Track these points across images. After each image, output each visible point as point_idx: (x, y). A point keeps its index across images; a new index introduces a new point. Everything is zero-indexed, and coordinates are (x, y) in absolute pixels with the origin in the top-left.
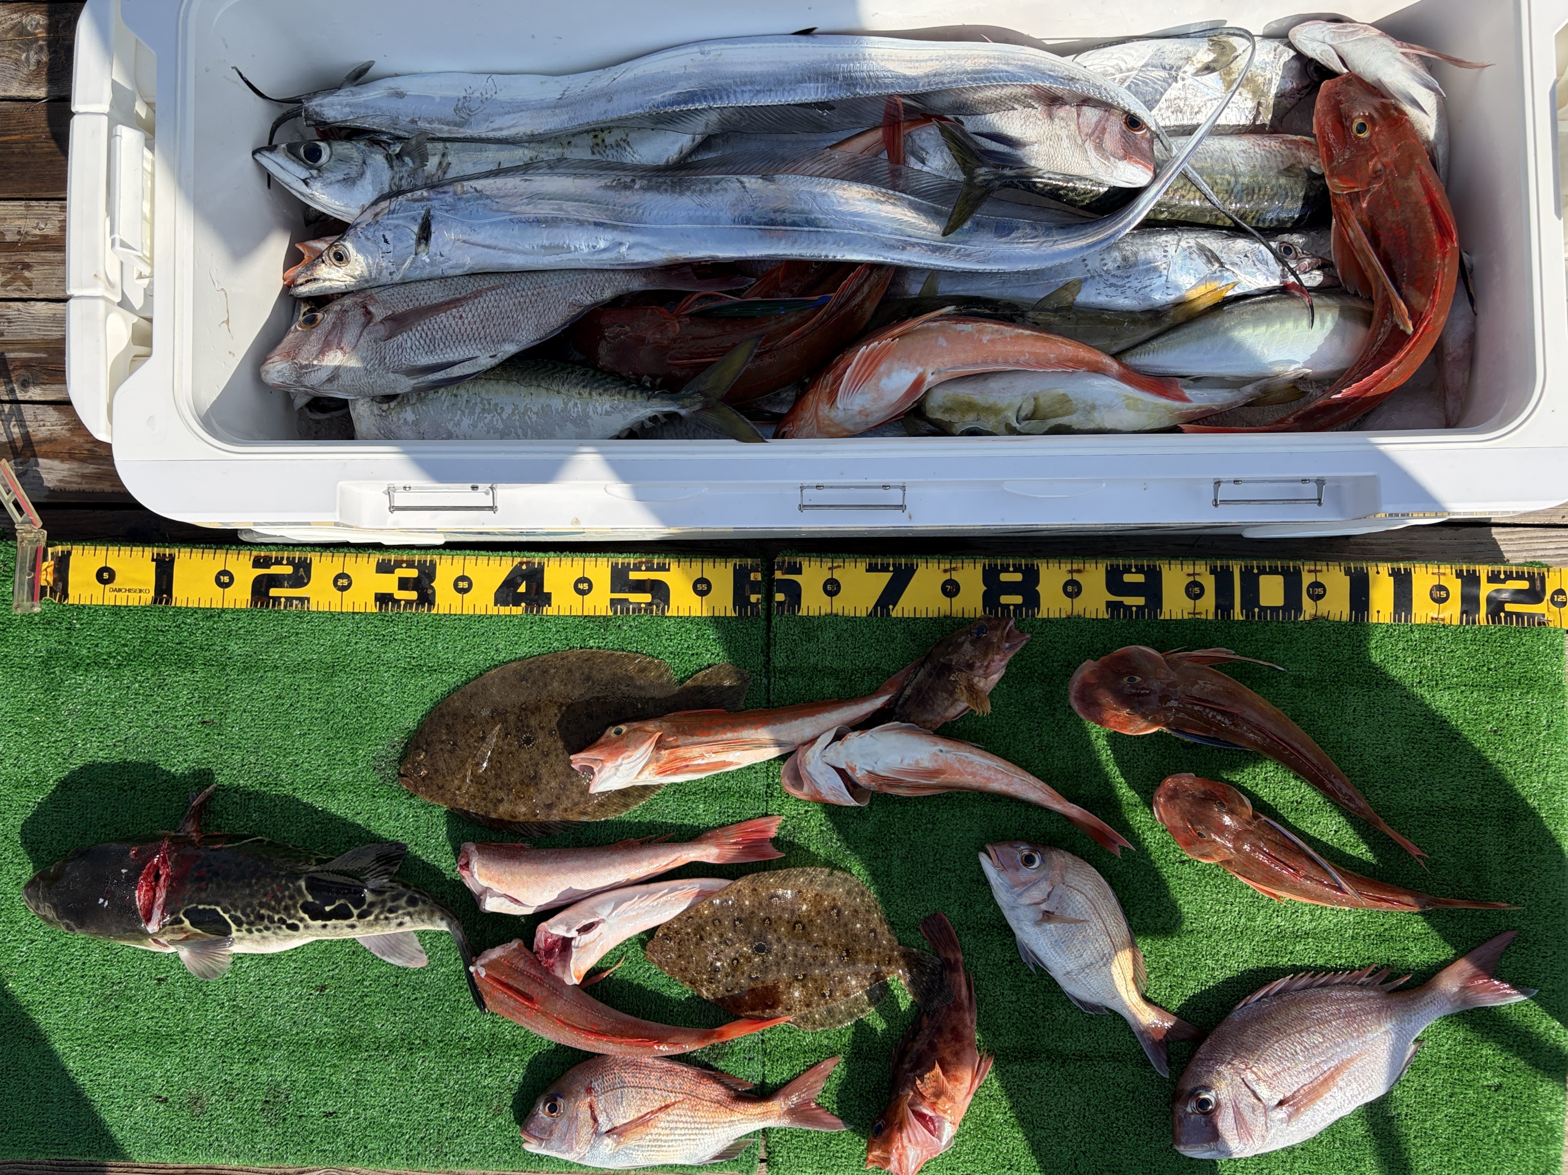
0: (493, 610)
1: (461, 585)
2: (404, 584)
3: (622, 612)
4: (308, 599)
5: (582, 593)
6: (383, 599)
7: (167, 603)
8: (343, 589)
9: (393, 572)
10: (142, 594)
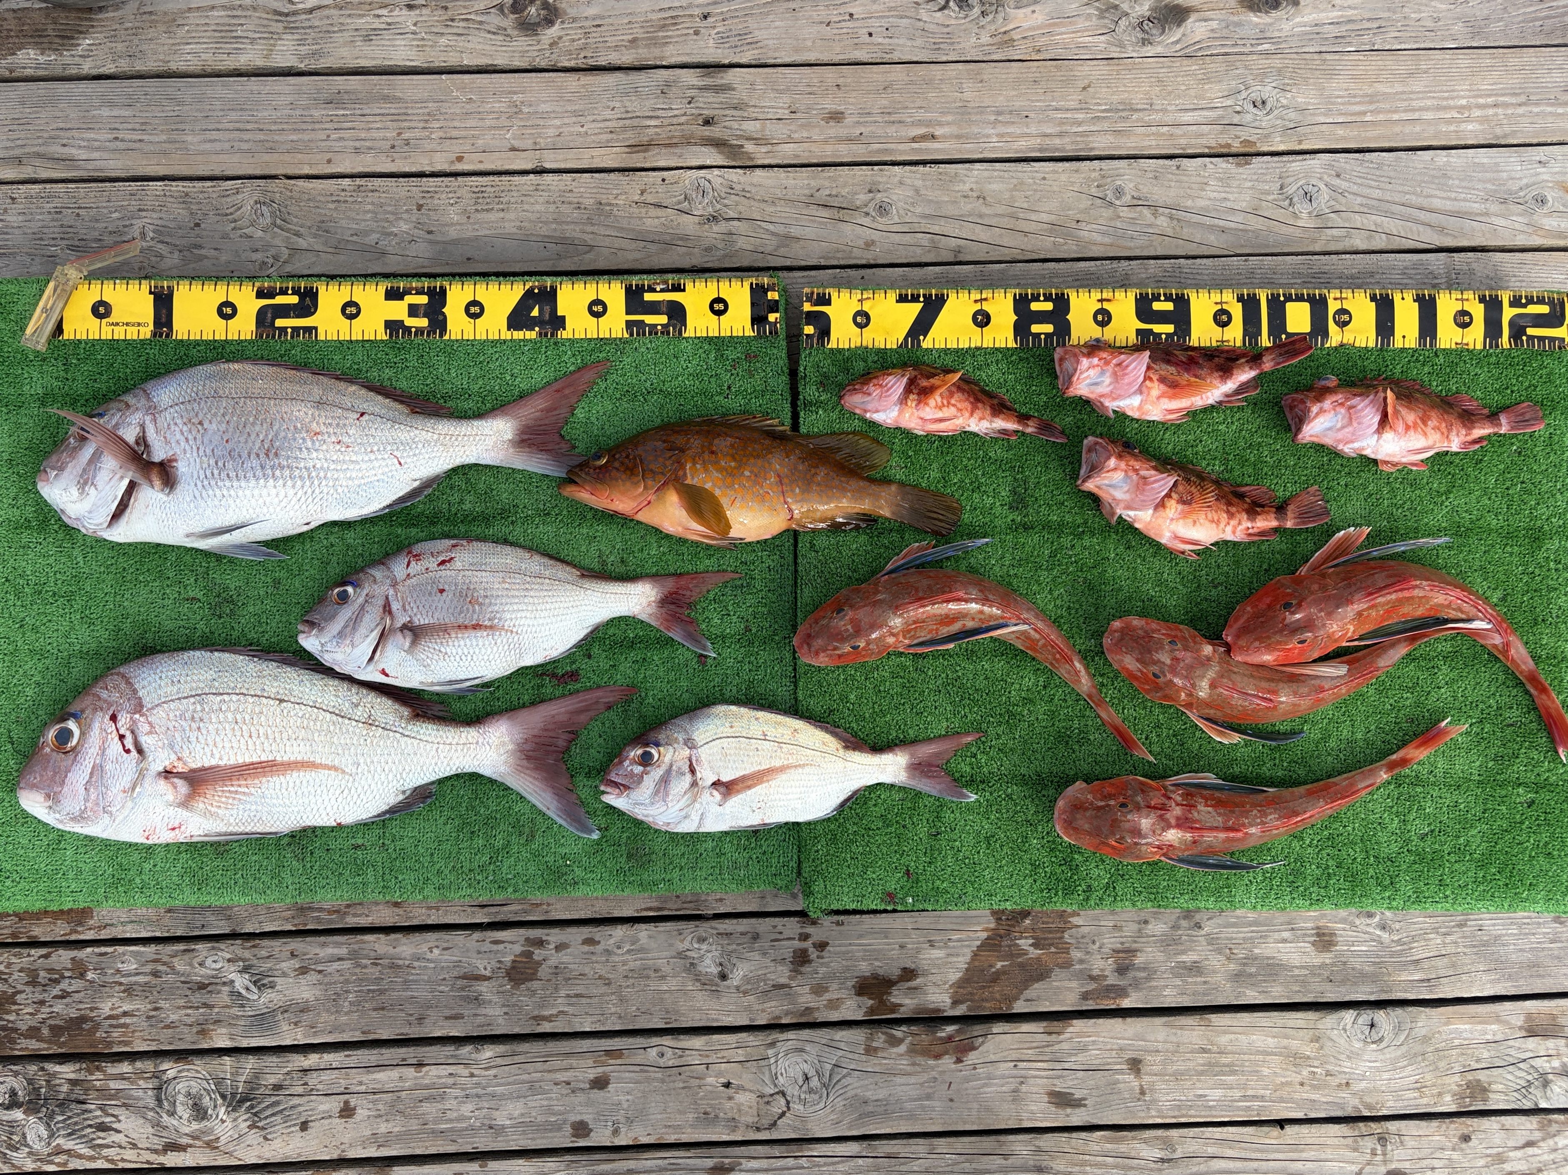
0: (507, 334)
1: (473, 310)
2: (413, 311)
3: (638, 335)
4: (316, 328)
5: (597, 315)
6: (392, 326)
7: (167, 336)
8: (352, 317)
9: (402, 298)
10: (141, 328)
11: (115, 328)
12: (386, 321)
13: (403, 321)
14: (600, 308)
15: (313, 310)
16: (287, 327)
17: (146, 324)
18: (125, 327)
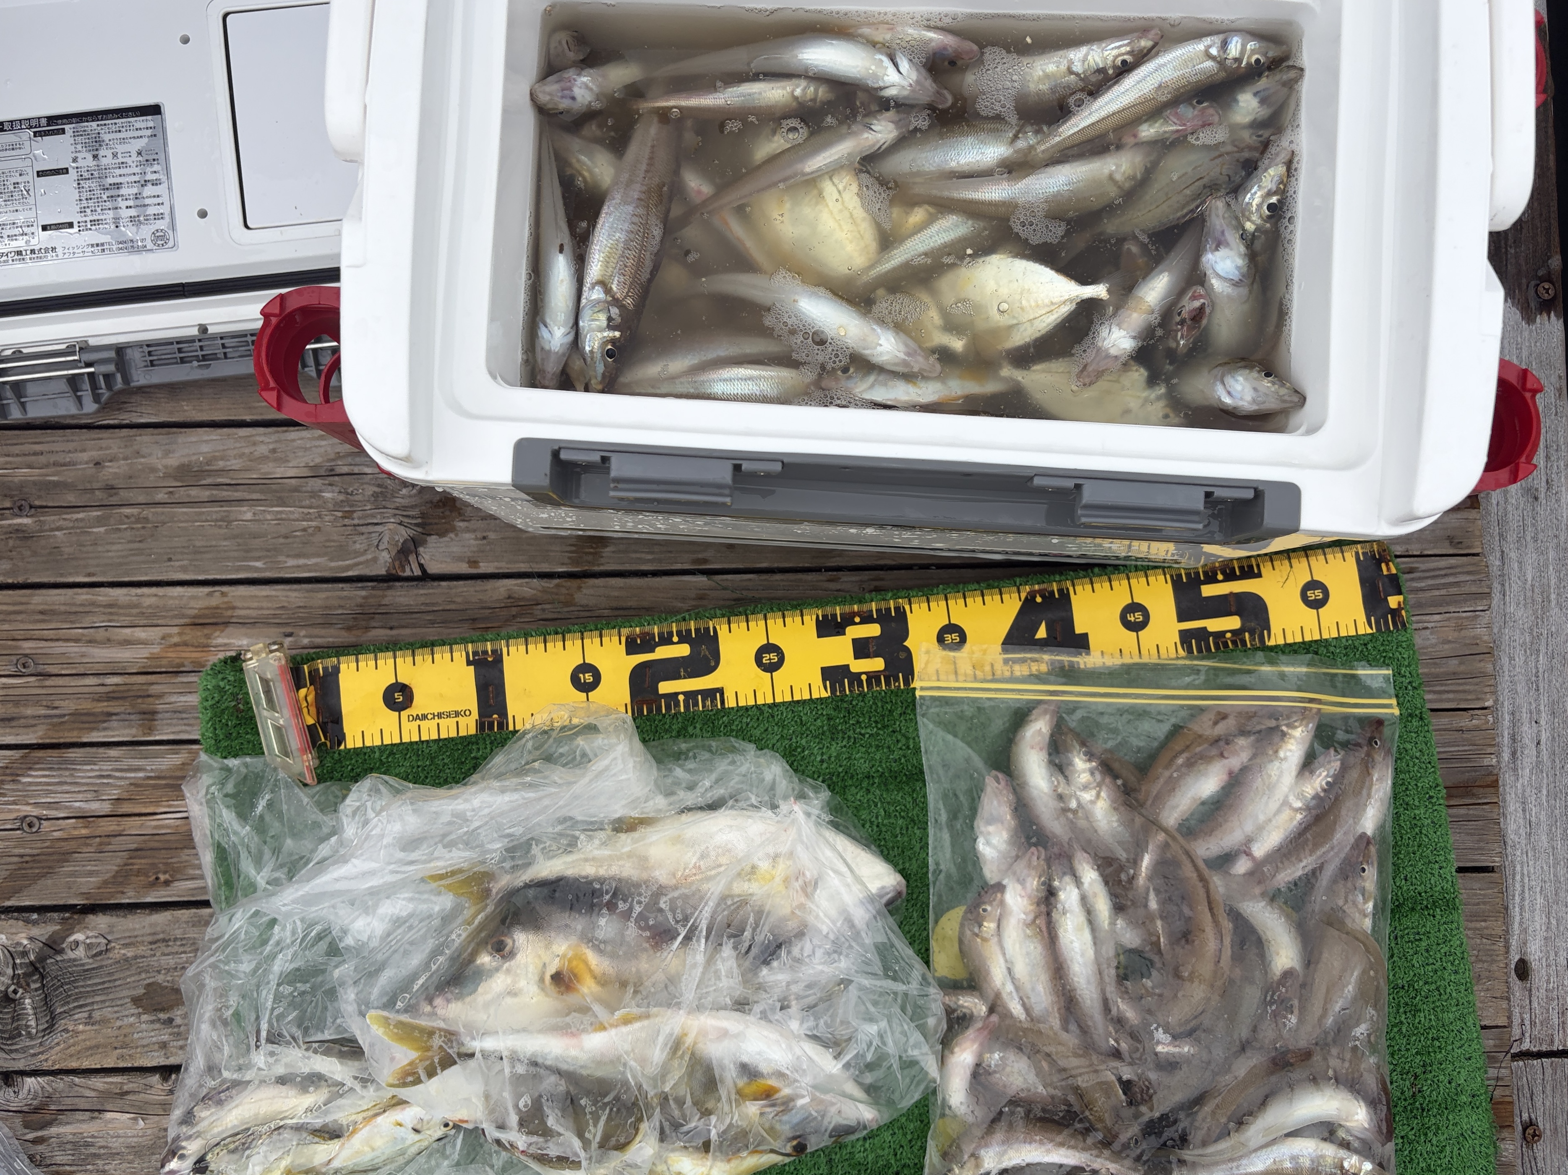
11: (422, 723)
12: (823, 669)
13: (848, 666)
14: (1138, 617)
15: (713, 664)
16: (677, 694)
17: (468, 713)
18: (437, 720)
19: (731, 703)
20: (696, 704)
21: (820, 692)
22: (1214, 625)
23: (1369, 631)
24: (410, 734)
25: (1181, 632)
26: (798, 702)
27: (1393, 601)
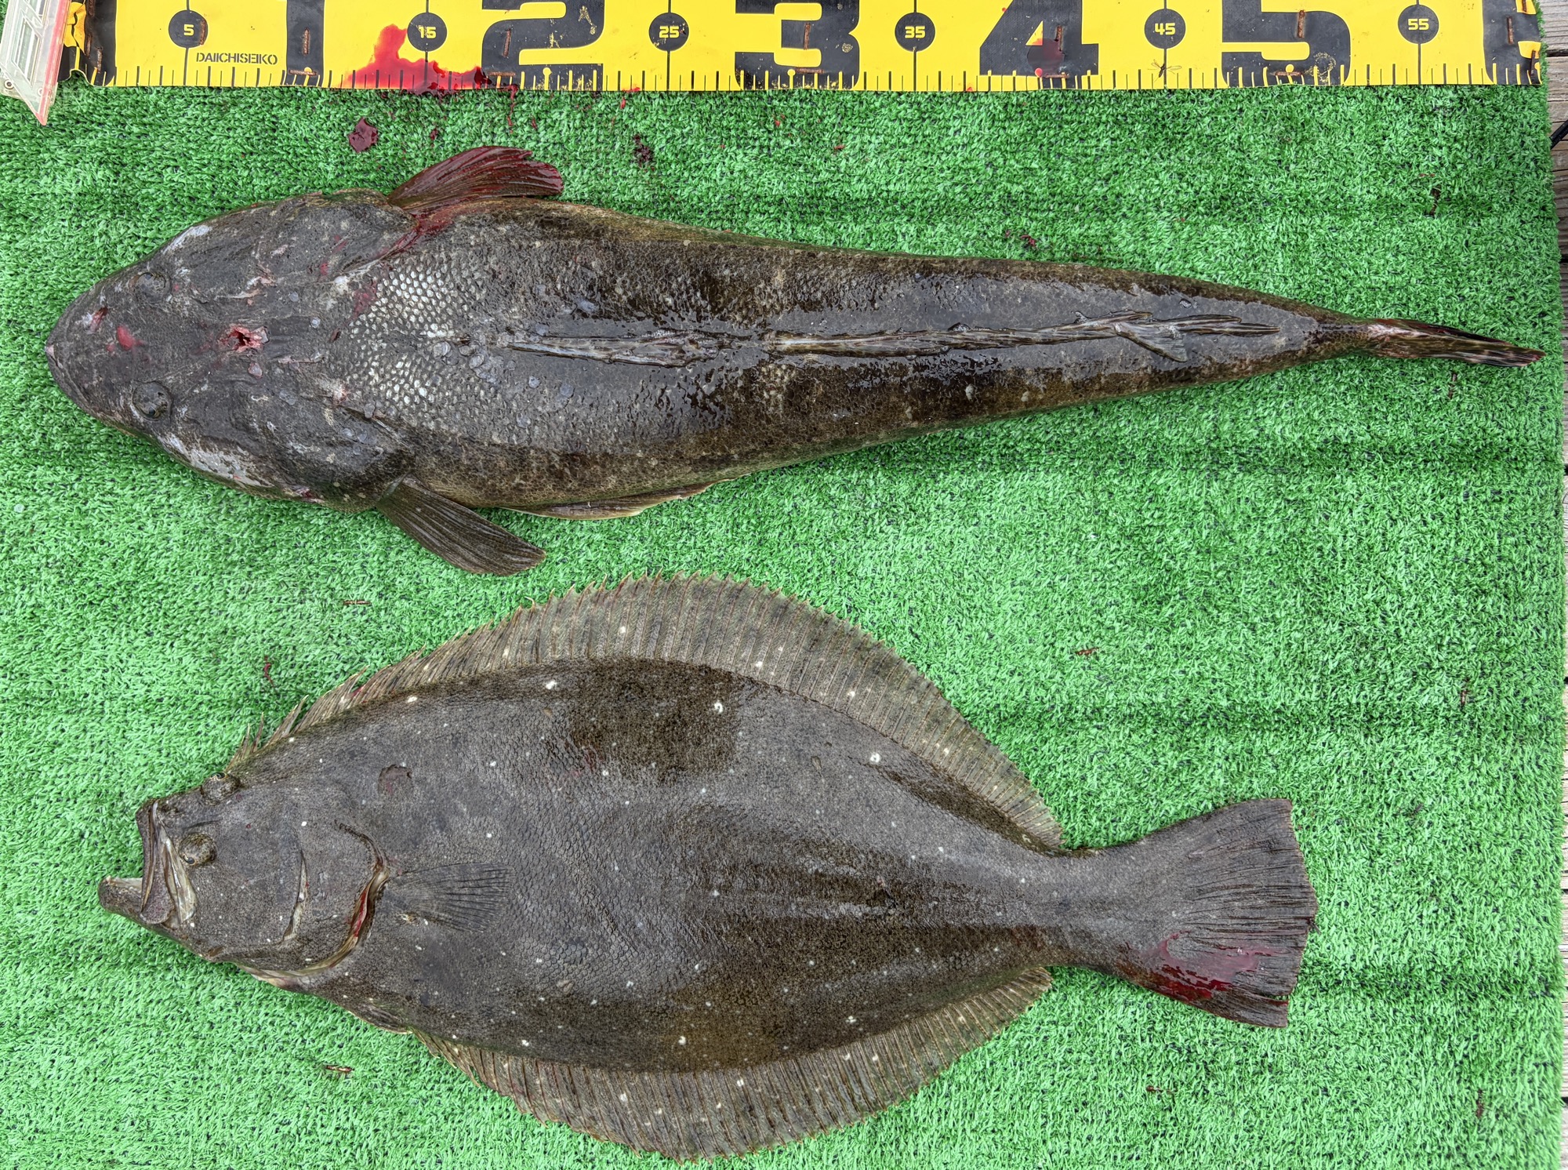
0: (980, 83)
1: (911, 32)
2: (792, 35)
3: (1247, 82)
4: (599, 68)
5: (1164, 42)
6: (750, 66)
7: (312, 81)
8: (670, 45)
9: (771, 11)
10: (262, 66)
11: (213, 64)
12: (738, 55)
13: (772, 55)
14: (1170, 29)
15: (593, 32)
16: (543, 66)
17: (273, 59)
18: (232, 63)
19: (609, 85)
20: (565, 82)
21: (731, 83)
22: (1272, 51)
23: (1488, 82)
24: (197, 77)
25: (1224, 55)
26: (700, 93)
27: (1526, 48)
